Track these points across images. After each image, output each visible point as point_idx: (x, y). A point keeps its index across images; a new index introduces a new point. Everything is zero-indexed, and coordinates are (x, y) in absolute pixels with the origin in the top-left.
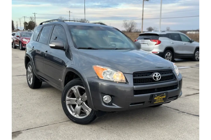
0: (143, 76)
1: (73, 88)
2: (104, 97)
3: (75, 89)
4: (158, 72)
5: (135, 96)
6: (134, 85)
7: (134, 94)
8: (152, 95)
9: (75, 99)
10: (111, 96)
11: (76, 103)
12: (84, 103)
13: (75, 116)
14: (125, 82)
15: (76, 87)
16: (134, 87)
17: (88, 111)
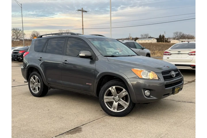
0: (166, 74)
1: (110, 89)
2: (145, 92)
3: (113, 89)
4: (173, 71)
5: (166, 89)
6: (165, 81)
7: (166, 88)
8: (174, 88)
9: (113, 97)
10: (150, 90)
11: (114, 100)
12: (121, 99)
13: (114, 111)
14: (158, 79)
15: (114, 87)
16: (165, 82)
17: (126, 105)
